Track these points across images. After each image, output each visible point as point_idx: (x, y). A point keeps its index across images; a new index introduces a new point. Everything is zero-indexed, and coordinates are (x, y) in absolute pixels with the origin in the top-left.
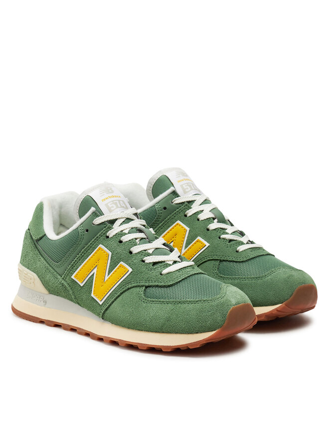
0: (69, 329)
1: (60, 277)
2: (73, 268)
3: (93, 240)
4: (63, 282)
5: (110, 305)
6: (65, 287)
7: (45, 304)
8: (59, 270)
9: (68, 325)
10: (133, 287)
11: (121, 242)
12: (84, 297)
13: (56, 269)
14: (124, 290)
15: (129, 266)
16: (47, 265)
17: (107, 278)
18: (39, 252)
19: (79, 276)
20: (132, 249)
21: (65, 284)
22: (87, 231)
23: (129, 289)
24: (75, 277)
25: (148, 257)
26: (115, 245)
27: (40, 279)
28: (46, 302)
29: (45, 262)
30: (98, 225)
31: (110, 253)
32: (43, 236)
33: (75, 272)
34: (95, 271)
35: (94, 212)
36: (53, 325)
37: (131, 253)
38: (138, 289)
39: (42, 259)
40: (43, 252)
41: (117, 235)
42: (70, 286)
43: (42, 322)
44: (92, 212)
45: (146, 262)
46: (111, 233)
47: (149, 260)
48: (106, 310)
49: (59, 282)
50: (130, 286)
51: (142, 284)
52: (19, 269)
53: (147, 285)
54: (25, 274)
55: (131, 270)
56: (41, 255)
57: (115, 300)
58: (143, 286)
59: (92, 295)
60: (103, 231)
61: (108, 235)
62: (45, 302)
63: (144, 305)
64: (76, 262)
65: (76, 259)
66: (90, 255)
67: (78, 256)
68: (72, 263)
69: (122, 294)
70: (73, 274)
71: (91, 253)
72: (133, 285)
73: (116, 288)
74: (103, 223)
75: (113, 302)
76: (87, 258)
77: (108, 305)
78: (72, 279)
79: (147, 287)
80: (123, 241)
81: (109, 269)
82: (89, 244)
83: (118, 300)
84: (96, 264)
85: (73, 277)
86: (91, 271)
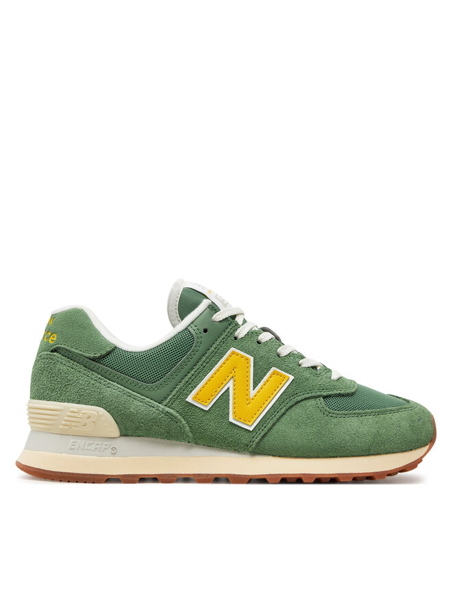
0: (176, 479)
3: (217, 343)
4: (166, 410)
5: (271, 428)
6: (172, 417)
10: (305, 399)
11: (259, 342)
13: (148, 393)
14: (290, 404)
15: (286, 372)
17: (252, 393)
19: (201, 396)
20: (279, 351)
21: (172, 411)
22: (205, 331)
23: (296, 403)
24: (194, 398)
26: (254, 347)
30: (220, 321)
31: (251, 358)
32: (112, 350)
33: (191, 391)
34: (230, 384)
35: (209, 306)
36: (138, 480)
37: (279, 355)
38: (312, 402)
41: (250, 333)
42: (181, 414)
44: (207, 305)
46: (240, 333)
48: (264, 436)
49: (157, 412)
50: (299, 398)
51: (318, 393)
53: (325, 394)
55: (291, 377)
57: (278, 420)
58: (318, 397)
59: (231, 419)
60: (228, 330)
61: (236, 335)
63: (335, 420)
64: (194, 377)
65: (192, 372)
66: (216, 364)
67: (196, 368)
68: (186, 379)
69: (287, 410)
70: (188, 395)
71: (218, 361)
72: (303, 397)
73: (274, 404)
74: (226, 318)
75: (274, 425)
76: (212, 369)
77: (266, 430)
78: (188, 402)
79: (325, 397)
80: (263, 341)
81: (254, 379)
82: (212, 349)
83: (283, 419)
84: (231, 375)
85: (189, 399)
86: (223, 385)
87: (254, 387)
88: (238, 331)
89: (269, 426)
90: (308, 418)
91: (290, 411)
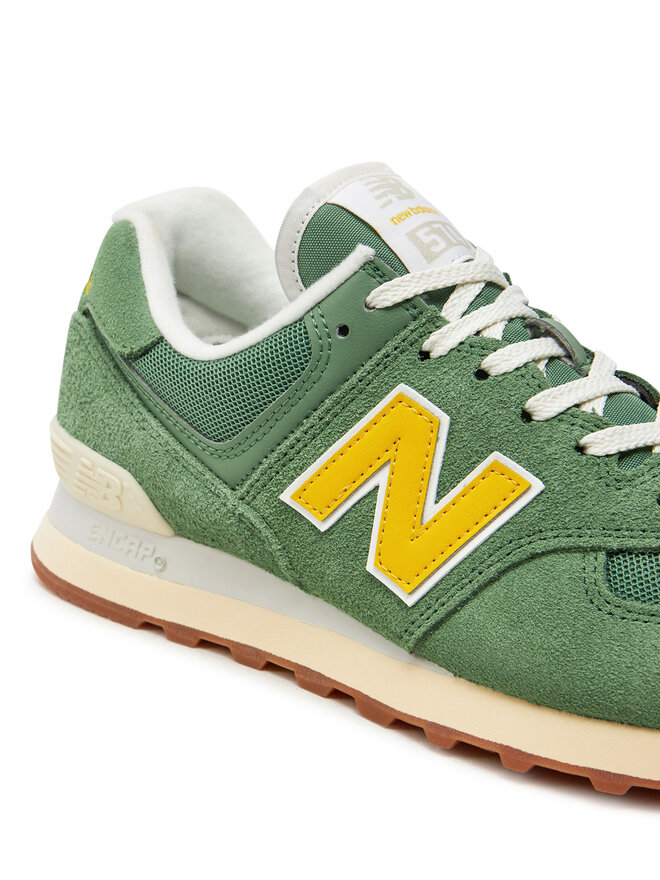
0: (263, 663)
1: (228, 491)
2: (290, 464)
3: (368, 367)
4: (241, 509)
5: (455, 611)
6: (252, 528)
7: (161, 570)
8: (225, 467)
9: (258, 652)
10: (554, 551)
11: (482, 374)
12: (333, 569)
13: (210, 461)
14: (513, 558)
15: (529, 467)
16: (174, 444)
17: (432, 510)
18: (139, 397)
19: (312, 494)
20: (531, 404)
21: (251, 515)
22: (344, 330)
23: (534, 557)
24: (298, 496)
25: (599, 433)
26: (463, 386)
27: (146, 490)
28: (165, 564)
29: (166, 435)
30: (387, 309)
31: (445, 419)
32: (154, 345)
33: (293, 479)
34: (382, 479)
35: (369, 263)
36: (196, 642)
37: (527, 416)
38: (576, 560)
39: (154, 422)
40: (154, 400)
41: (466, 347)
42: (269, 525)
43: (149, 625)
44: (361, 262)
45: (591, 451)
46: (440, 342)
47: (604, 442)
48: (436, 626)
49: (224, 510)
50: (539, 546)
51: (595, 542)
52: (53, 441)
53: (615, 545)
54: (84, 465)
55: (538, 486)
56: (145, 405)
57: (475, 594)
58: (594, 549)
59: (370, 567)
60: (406, 332)
61: (426, 346)
62: (162, 564)
63: (615, 626)
64: (300, 445)
65: (298, 434)
66: (358, 419)
67: (307, 423)
68: (283, 448)
69: (503, 572)
70: (285, 486)
71: (363, 413)
72: (552, 544)
73: (476, 550)
74: (407, 301)
75: (464, 603)
76: (346, 431)
77: (442, 612)
78: (283, 503)
79: (611, 554)
80: (493, 372)
81: (441, 476)
82: (354, 379)
83: (488, 593)
84: (386, 457)
85: (286, 497)
86: (363, 478)
87: (439, 496)
88: (433, 337)
89: (451, 604)
90: (549, 607)
91: (511, 575)
